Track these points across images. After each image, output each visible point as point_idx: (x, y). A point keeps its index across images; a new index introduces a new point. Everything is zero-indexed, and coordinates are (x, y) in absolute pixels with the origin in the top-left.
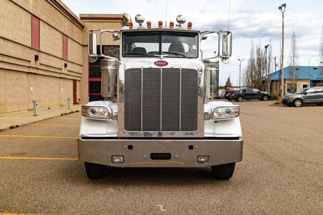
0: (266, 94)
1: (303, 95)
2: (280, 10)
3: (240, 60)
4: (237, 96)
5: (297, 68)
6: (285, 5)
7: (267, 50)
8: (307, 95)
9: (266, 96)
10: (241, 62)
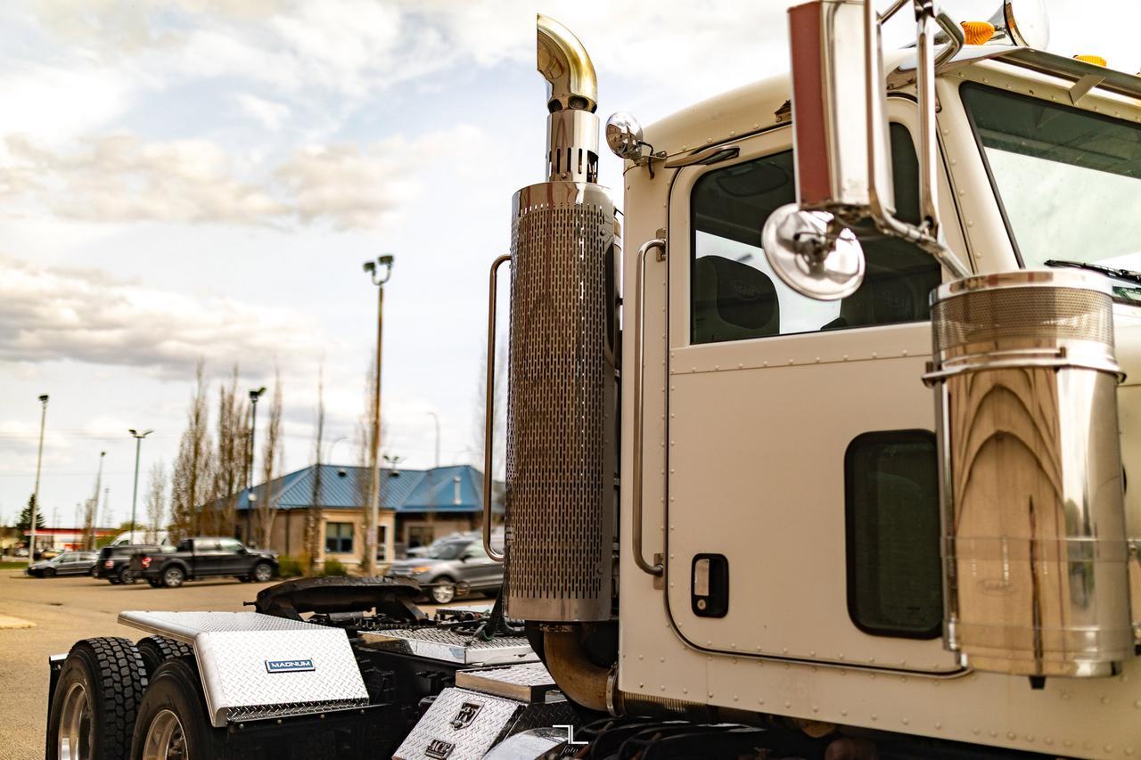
0: (264, 556)
1: (458, 563)
2: (370, 273)
3: (139, 433)
4: (163, 565)
5: (343, 470)
6: (387, 260)
7: (258, 404)
8: (469, 562)
9: (263, 566)
10: (142, 439)
